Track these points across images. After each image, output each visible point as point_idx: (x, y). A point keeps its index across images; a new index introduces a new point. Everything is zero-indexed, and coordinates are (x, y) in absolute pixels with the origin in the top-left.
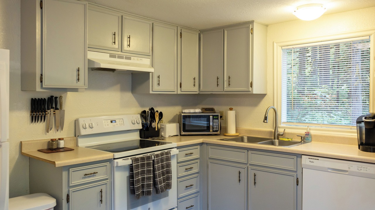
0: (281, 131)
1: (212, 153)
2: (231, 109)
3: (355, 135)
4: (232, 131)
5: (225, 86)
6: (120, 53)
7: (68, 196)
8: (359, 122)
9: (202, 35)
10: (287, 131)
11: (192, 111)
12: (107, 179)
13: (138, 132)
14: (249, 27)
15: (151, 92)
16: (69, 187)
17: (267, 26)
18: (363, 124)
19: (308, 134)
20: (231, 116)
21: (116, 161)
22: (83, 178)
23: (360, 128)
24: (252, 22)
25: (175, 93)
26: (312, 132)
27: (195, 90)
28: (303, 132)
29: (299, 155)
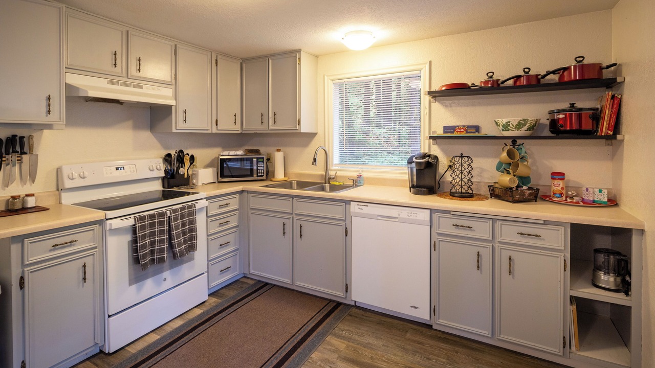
0: (332, 173)
1: (254, 202)
2: (279, 150)
3: (406, 177)
4: (280, 175)
5: (271, 124)
6: (125, 79)
7: (22, 278)
8: (410, 162)
9: (244, 65)
10: (339, 173)
11: (232, 153)
12: (95, 248)
13: (160, 181)
14: (295, 57)
15: (174, 130)
16: (24, 265)
17: (317, 57)
18: (414, 165)
19: (360, 176)
20: (278, 158)
21: (108, 222)
22: (51, 250)
23: (412, 169)
24: (299, 51)
25: (210, 132)
26: (364, 175)
27: (236, 129)
28: (354, 175)
29: (347, 202)
